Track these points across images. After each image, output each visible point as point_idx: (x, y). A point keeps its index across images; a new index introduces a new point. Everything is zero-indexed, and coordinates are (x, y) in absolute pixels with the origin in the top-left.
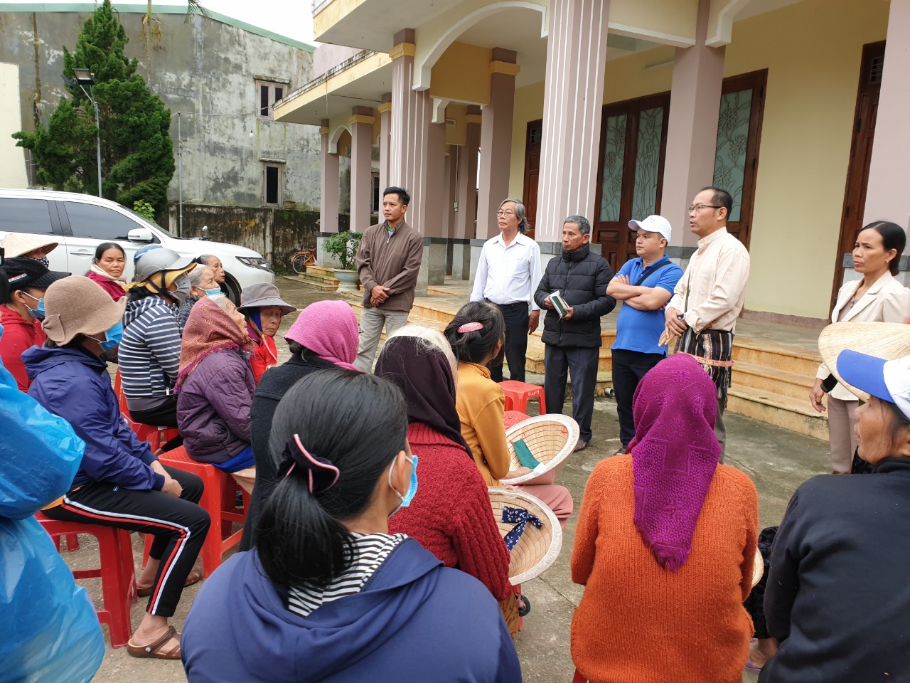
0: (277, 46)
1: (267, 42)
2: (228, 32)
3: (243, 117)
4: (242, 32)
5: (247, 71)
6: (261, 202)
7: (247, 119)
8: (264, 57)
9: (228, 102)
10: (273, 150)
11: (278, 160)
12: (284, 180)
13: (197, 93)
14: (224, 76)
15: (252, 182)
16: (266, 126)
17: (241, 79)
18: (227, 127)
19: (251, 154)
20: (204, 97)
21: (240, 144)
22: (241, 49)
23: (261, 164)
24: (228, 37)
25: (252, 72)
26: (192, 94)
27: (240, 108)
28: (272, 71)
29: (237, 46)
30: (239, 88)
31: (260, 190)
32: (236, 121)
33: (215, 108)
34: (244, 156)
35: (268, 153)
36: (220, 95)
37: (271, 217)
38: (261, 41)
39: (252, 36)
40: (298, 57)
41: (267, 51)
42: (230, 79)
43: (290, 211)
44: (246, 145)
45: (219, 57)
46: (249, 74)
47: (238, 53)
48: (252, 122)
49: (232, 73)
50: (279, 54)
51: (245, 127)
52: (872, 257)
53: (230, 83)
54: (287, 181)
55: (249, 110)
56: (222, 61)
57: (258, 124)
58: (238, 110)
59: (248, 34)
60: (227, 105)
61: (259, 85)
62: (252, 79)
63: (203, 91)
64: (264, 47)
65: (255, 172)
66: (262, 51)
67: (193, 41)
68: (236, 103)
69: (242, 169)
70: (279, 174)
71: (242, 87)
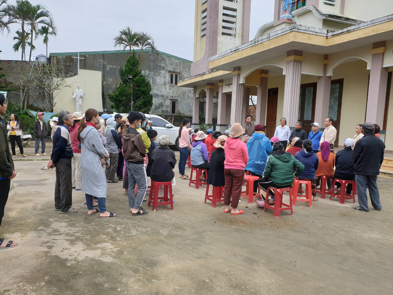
0: (176, 60)
1: (173, 59)
2: (161, 57)
3: (165, 84)
4: (165, 56)
5: (166, 69)
6: (170, 113)
7: (166, 85)
8: (172, 64)
9: (160, 80)
10: (174, 95)
11: (176, 99)
12: (177, 105)
13: (151, 77)
14: (159, 71)
15: (167, 106)
16: (172, 88)
17: (165, 72)
18: (160, 88)
19: (167, 97)
20: (153, 78)
21: (163, 94)
22: (165, 62)
23: (170, 100)
24: (161, 58)
25: (168, 69)
26: (149, 77)
27: (164, 82)
28: (174, 69)
29: (163, 61)
30: (164, 75)
31: (170, 109)
32: (163, 86)
33: (156, 82)
34: (165, 98)
35: (173, 96)
36: (158, 77)
37: (173, 118)
38: (171, 59)
39: (168, 58)
40: (183, 64)
41: (173, 62)
42: (161, 72)
43: (179, 116)
44: (166, 94)
45: (158, 65)
46: (167, 70)
47: (164, 63)
48: (167, 87)
49: (162, 70)
50: (176, 63)
51: (165, 88)
52: (358, 130)
53: (161, 73)
54: (178, 106)
55: (167, 82)
56: (159, 66)
57: (169, 87)
58: (163, 82)
59: (167, 57)
60: (160, 81)
61: (170, 74)
62: (168, 72)
63: (153, 76)
64: (172, 61)
65: (168, 103)
66: (171, 62)
67: (150, 60)
68: (163, 80)
69: (164, 102)
70: (176, 104)
71: (165, 75)
